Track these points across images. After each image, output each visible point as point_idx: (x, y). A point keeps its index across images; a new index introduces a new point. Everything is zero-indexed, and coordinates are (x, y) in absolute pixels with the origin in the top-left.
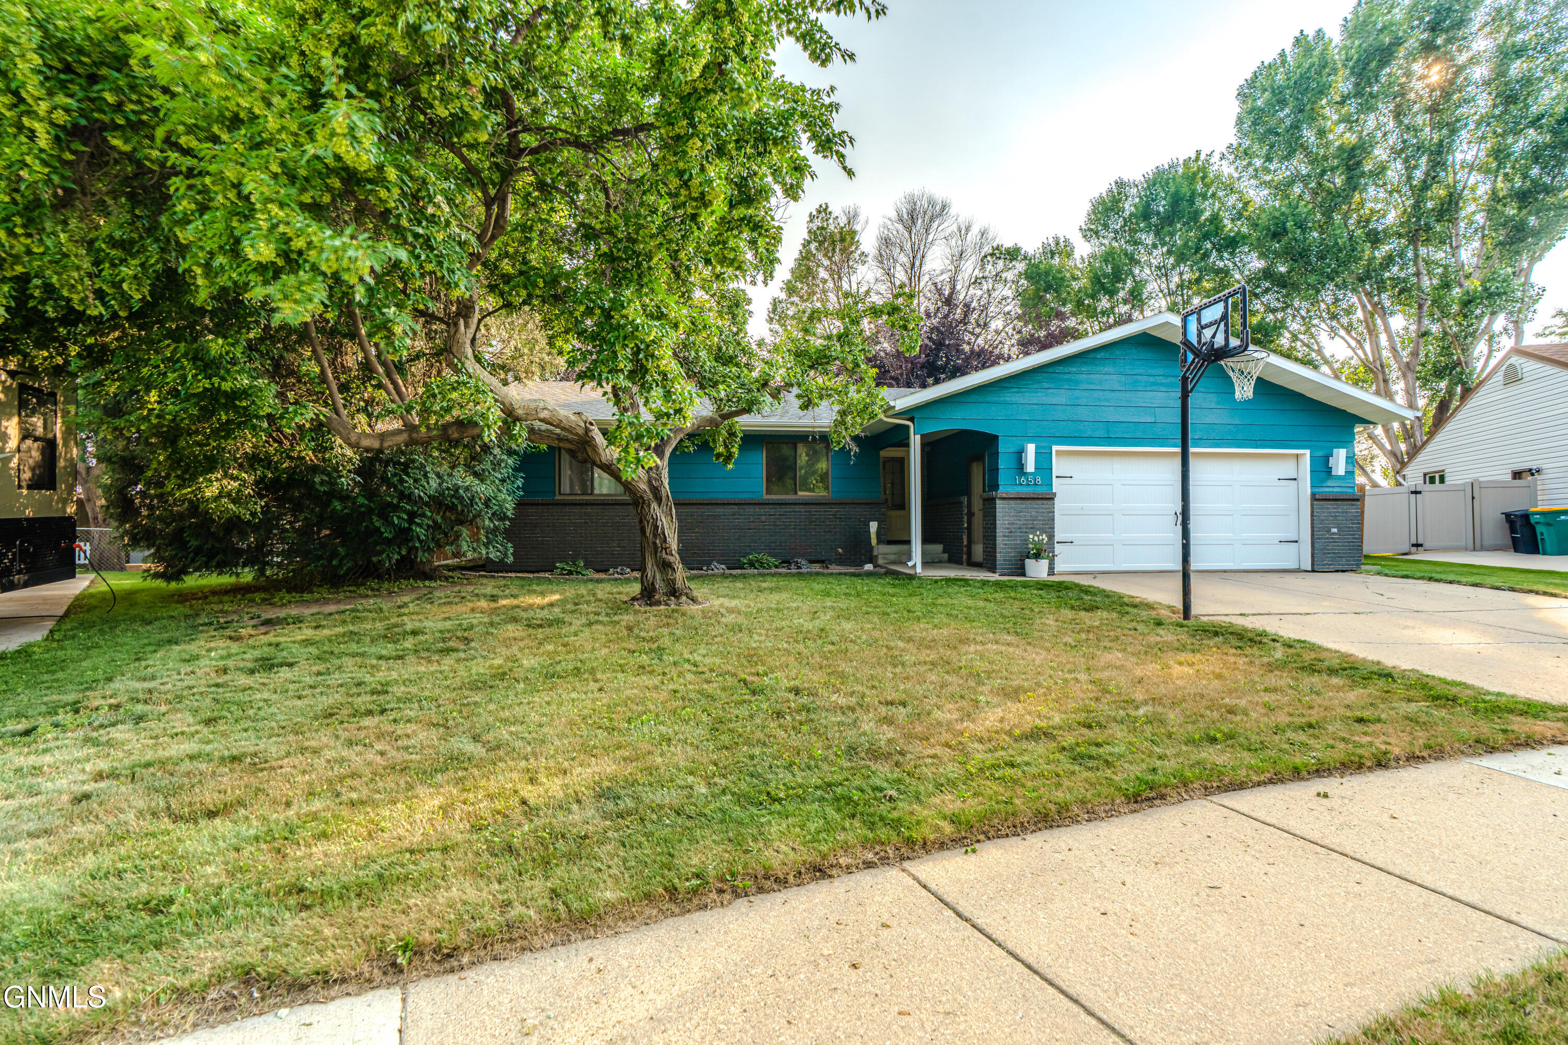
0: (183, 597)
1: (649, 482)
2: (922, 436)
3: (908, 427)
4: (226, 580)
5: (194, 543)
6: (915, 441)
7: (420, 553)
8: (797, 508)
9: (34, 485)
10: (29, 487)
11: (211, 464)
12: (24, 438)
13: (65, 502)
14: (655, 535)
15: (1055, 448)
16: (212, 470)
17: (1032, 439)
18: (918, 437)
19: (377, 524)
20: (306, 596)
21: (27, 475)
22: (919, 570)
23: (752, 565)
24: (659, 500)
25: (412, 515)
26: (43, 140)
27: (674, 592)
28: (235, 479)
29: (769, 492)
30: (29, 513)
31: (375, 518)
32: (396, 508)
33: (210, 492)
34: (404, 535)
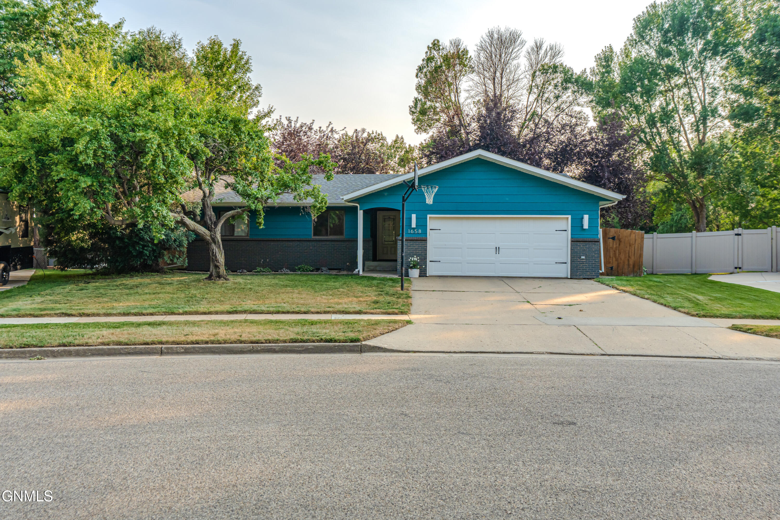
0: (66, 277)
1: (211, 236)
2: (364, 211)
3: (357, 207)
4: (81, 271)
5: (70, 256)
6: (360, 214)
7: (148, 261)
8: (328, 243)
9: (23, 237)
10: (22, 237)
11: (73, 229)
12: (20, 221)
13: (30, 241)
14: (213, 255)
15: (429, 216)
16: (74, 231)
17: (414, 211)
18: (362, 211)
19: (131, 250)
20: (107, 277)
21: (21, 234)
22: (361, 273)
23: (299, 269)
24: (215, 242)
25: (144, 246)
26: (35, 173)
27: (219, 276)
28: (82, 233)
29: (314, 235)
30: (21, 246)
31: (130, 247)
32: (138, 243)
33: (74, 238)
34: (141, 254)
